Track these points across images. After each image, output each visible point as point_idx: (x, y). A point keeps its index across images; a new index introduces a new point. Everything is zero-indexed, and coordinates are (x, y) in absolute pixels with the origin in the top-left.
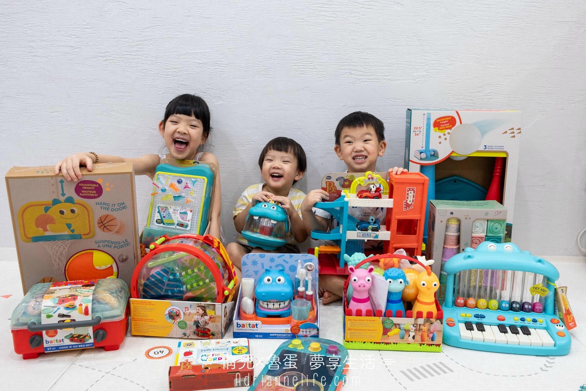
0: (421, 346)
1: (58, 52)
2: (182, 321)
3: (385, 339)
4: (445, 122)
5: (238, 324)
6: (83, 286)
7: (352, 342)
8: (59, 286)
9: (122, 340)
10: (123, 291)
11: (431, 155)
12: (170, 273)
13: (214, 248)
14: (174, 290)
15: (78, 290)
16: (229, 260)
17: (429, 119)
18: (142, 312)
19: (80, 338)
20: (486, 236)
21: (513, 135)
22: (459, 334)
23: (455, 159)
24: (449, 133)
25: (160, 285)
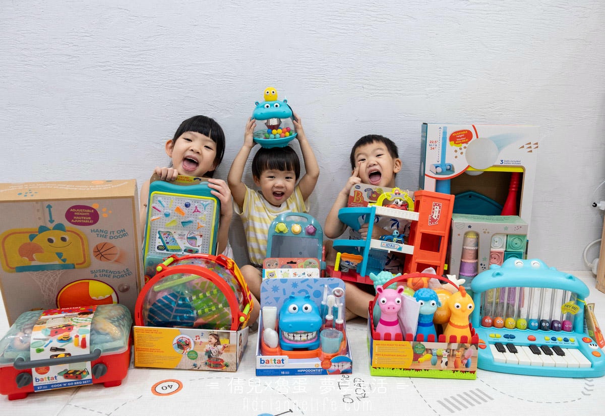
0: (454, 372)
1: (54, 61)
2: (192, 351)
3: (415, 365)
4: (461, 136)
5: (261, 360)
6: (79, 314)
7: (380, 368)
8: (51, 314)
9: (124, 374)
10: (126, 318)
11: (447, 170)
12: (179, 298)
13: (227, 269)
14: (183, 316)
15: (73, 318)
16: (244, 282)
17: (445, 133)
18: (147, 342)
19: (77, 375)
20: (506, 251)
21: (530, 150)
22: (492, 357)
23: (471, 174)
24: (465, 147)
25: (167, 310)
